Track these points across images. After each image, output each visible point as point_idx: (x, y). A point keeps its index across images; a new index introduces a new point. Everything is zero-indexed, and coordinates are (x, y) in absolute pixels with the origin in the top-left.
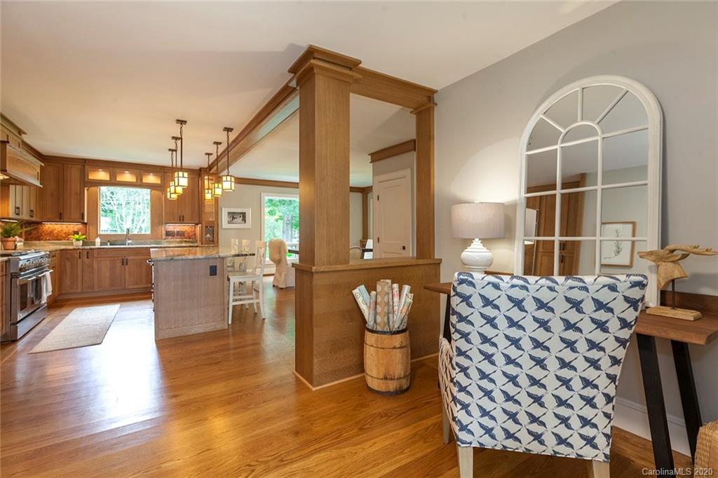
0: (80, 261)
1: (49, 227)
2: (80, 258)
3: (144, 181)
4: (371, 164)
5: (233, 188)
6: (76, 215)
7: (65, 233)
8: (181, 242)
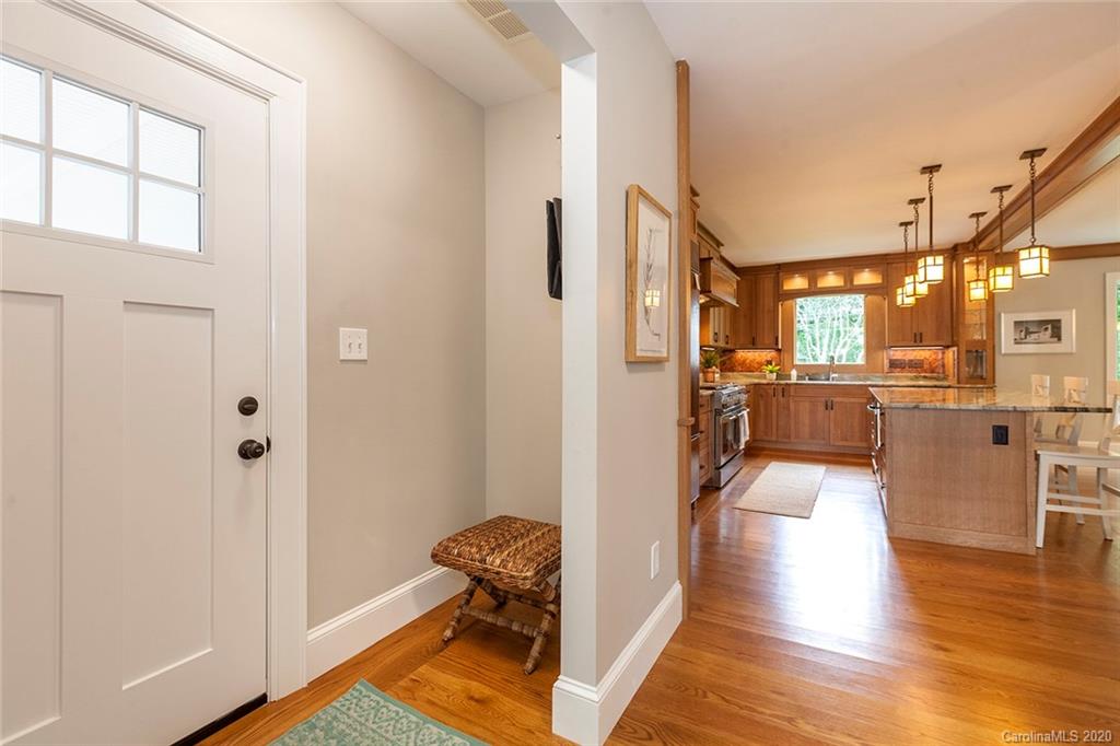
0: (774, 399)
1: (742, 356)
2: (774, 395)
3: (856, 283)
5: (1046, 270)
6: (769, 340)
8: (917, 378)
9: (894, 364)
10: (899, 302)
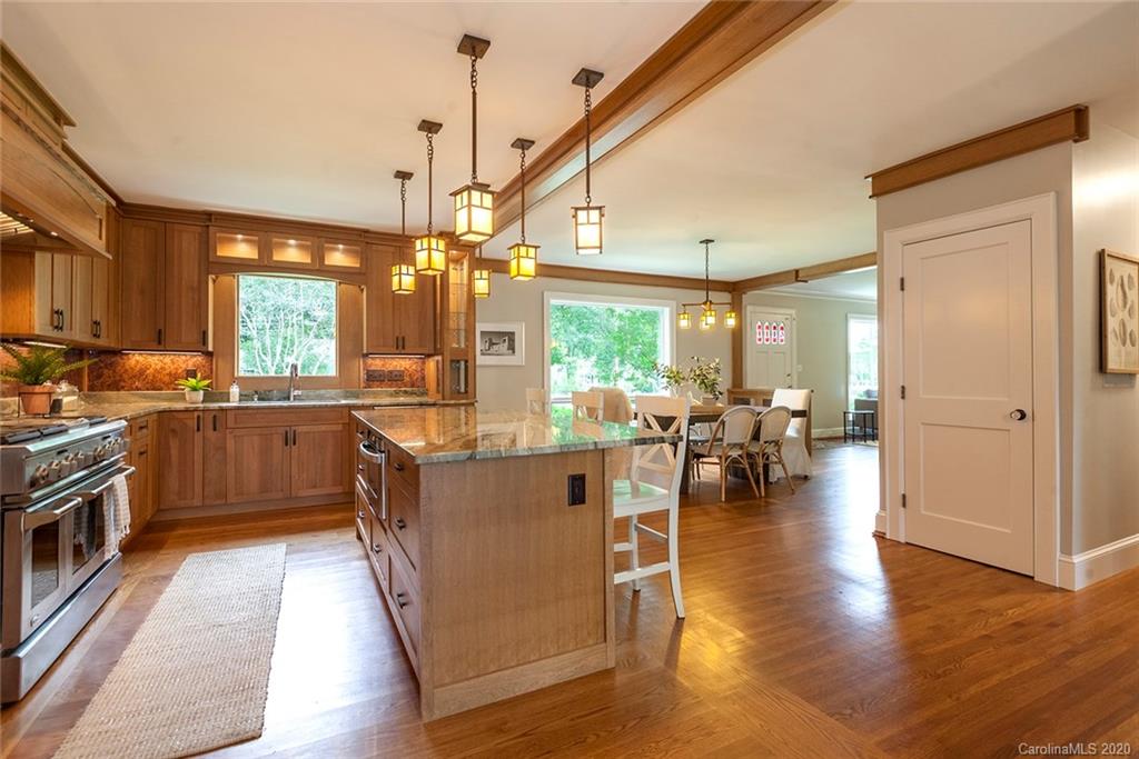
0: (198, 436)
1: (137, 362)
2: (198, 429)
3: (326, 263)
4: (874, 201)
6: (189, 336)
7: (170, 374)
8: (397, 394)
9: (373, 378)
10: (395, 286)
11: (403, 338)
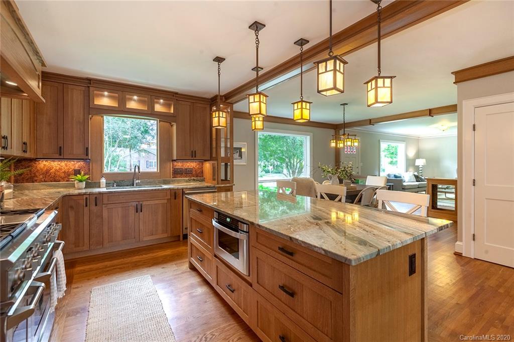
0: (86, 210)
1: (45, 165)
2: (86, 206)
3: (155, 109)
4: (456, 86)
7: (64, 172)
8: (189, 181)
9: (177, 172)
11: (195, 151)
